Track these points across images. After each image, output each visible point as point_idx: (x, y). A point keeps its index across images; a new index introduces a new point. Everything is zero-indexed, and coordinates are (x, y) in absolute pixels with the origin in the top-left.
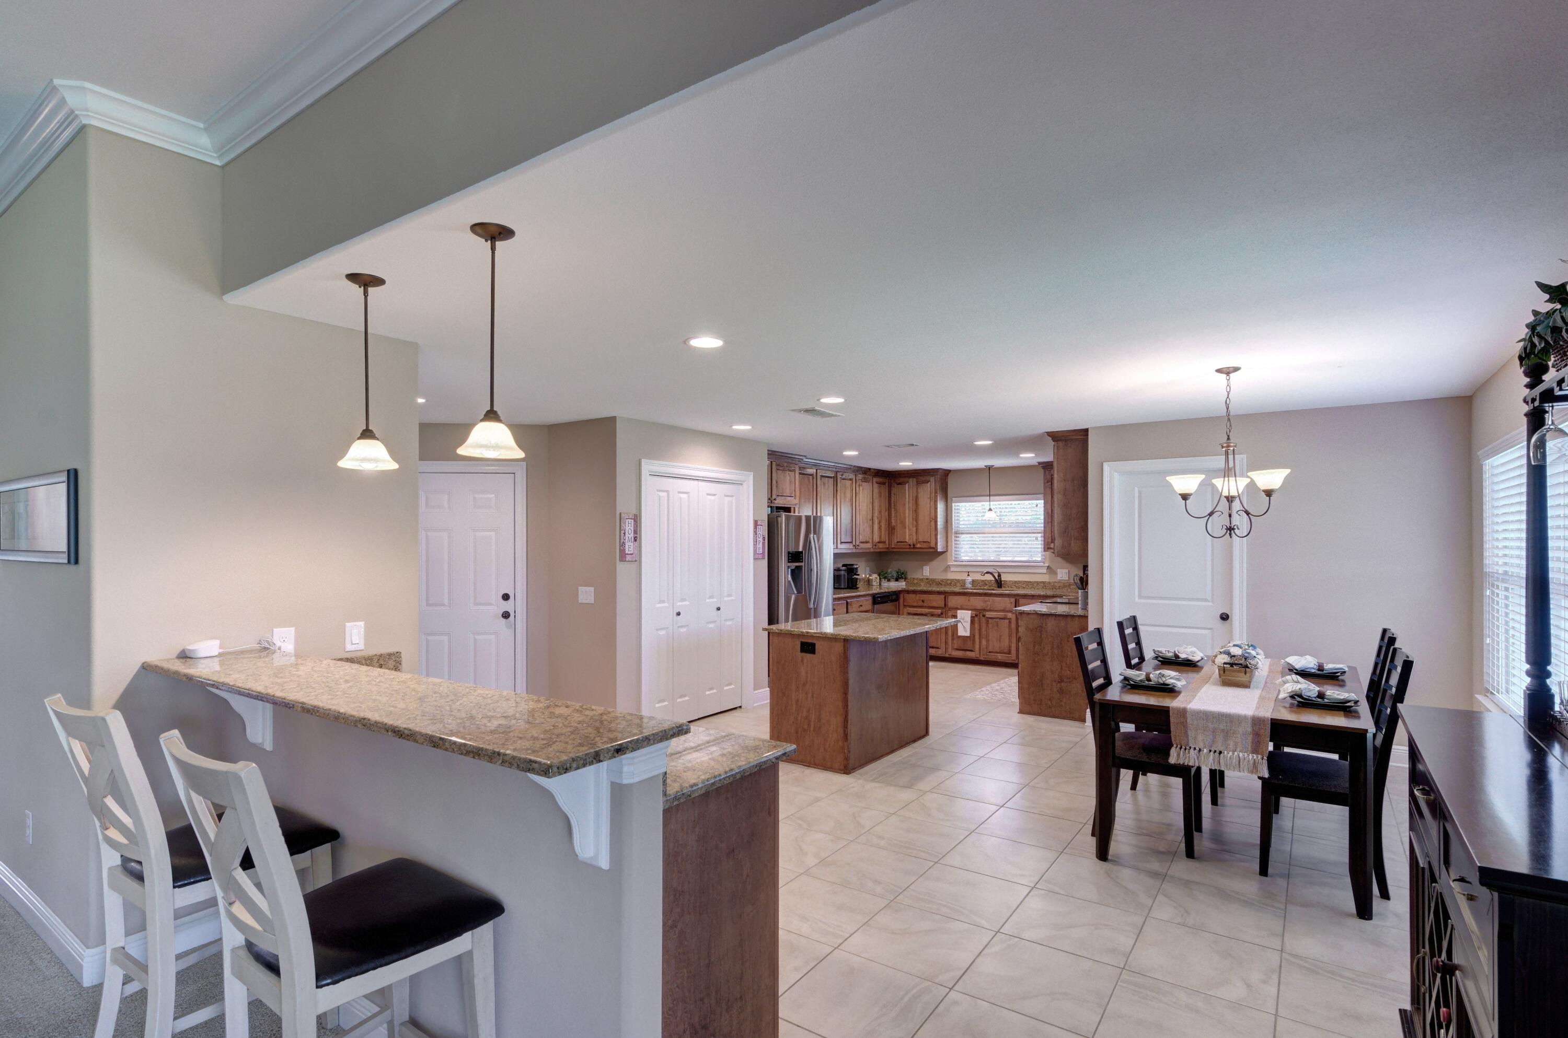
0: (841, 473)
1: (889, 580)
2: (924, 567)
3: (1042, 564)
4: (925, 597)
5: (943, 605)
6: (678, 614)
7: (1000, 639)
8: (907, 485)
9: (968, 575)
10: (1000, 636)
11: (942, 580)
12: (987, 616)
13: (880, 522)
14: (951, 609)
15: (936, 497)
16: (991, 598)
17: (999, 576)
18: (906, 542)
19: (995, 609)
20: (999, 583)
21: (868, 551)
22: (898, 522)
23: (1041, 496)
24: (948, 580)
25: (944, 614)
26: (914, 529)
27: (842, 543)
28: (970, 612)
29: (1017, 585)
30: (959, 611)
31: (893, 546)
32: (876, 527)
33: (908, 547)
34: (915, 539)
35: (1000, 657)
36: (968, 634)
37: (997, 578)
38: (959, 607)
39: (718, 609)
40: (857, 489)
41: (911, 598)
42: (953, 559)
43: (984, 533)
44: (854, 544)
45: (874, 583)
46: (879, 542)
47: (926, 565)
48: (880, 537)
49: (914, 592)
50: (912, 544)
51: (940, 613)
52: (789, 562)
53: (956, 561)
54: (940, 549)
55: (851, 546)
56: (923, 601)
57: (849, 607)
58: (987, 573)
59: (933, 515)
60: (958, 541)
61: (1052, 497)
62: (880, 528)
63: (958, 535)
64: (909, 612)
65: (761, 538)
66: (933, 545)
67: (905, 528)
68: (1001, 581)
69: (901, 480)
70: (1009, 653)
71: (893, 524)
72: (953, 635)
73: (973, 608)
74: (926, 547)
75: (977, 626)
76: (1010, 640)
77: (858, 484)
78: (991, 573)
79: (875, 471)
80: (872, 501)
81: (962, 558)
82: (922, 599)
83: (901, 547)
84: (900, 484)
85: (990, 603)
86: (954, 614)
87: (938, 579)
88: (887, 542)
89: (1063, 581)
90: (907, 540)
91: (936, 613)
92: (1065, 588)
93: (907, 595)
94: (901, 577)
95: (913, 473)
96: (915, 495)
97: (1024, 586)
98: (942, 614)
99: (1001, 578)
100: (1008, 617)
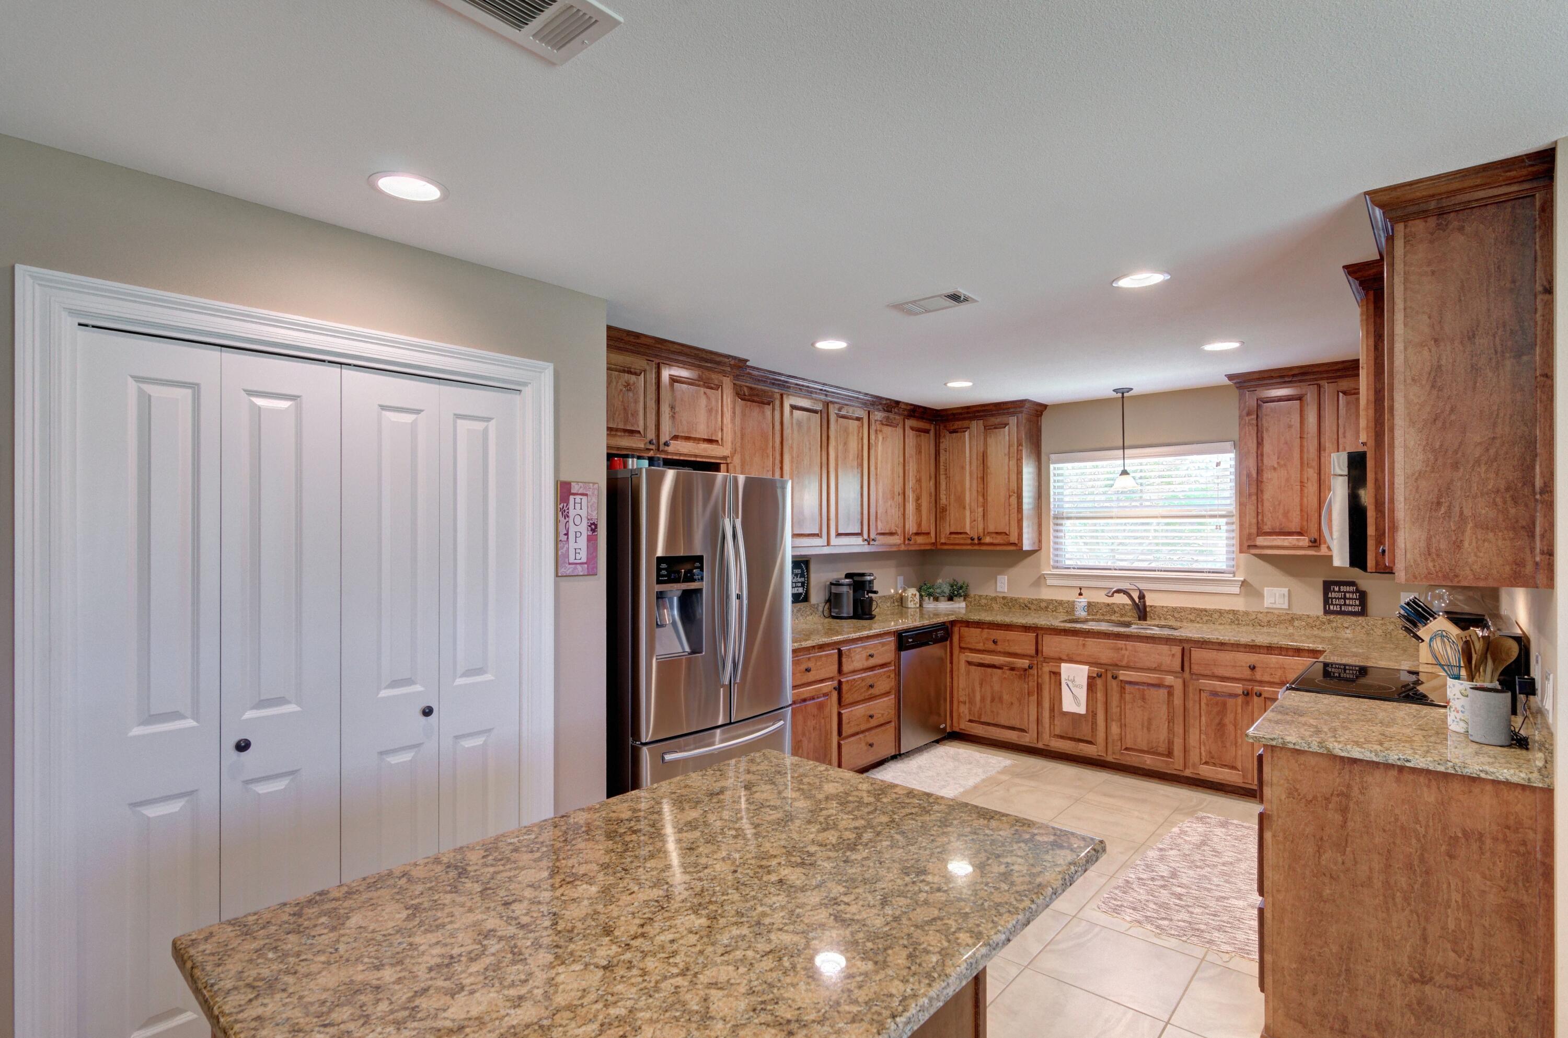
0: (837, 406)
1: (936, 599)
2: (999, 577)
3: (1230, 577)
4: (999, 634)
5: (1033, 652)
6: (243, 746)
7: (1148, 725)
8: (967, 434)
9: (1080, 594)
10: (1150, 720)
11: (1031, 602)
12: (1121, 678)
13: (918, 499)
14: (1047, 659)
15: (1019, 452)
16: (1130, 644)
17: (1142, 597)
18: (966, 533)
19: (1138, 665)
20: (1142, 611)
21: (894, 549)
22: (952, 497)
23: (1230, 445)
24: (1042, 600)
25: (1035, 667)
26: (981, 510)
27: (839, 535)
28: (1085, 668)
29: (1176, 615)
30: (1063, 665)
31: (943, 541)
32: (911, 507)
33: (969, 541)
34: (981, 527)
35: (1149, 761)
36: (1082, 710)
37: (1137, 600)
38: (1064, 657)
39: (427, 712)
40: (873, 437)
41: (974, 636)
42: (1052, 563)
43: (1111, 518)
44: (866, 536)
46: (917, 534)
47: (1001, 573)
48: (919, 525)
49: (979, 624)
50: (976, 537)
51: (1026, 666)
52: (659, 582)
53: (1057, 568)
54: (1027, 546)
55: (858, 540)
56: (995, 642)
57: (844, 660)
58: (1118, 591)
59: (1014, 485)
60: (1061, 531)
61: (1260, 444)
62: (918, 508)
63: (1060, 521)
64: (970, 660)
65: (585, 524)
66: (1013, 538)
67: (964, 508)
68: (1145, 606)
69: (957, 424)
70: (1170, 754)
71: (943, 501)
72: (1052, 710)
73: (1093, 661)
74: (1002, 542)
75: (1100, 695)
76: (1170, 730)
77: (873, 428)
78: (1125, 592)
79: (909, 408)
80: (901, 460)
81: (1068, 563)
82: (993, 638)
83: (957, 542)
84: (955, 431)
85: (1127, 653)
86: (1055, 670)
87: (1024, 599)
88: (933, 534)
89: (1276, 611)
90: (968, 530)
91: (1019, 666)
92: (1282, 626)
93: (966, 629)
94: (959, 595)
95: (978, 411)
96: (982, 450)
97: (1192, 617)
98: (1030, 667)
99: (1144, 602)
100: (1167, 684)
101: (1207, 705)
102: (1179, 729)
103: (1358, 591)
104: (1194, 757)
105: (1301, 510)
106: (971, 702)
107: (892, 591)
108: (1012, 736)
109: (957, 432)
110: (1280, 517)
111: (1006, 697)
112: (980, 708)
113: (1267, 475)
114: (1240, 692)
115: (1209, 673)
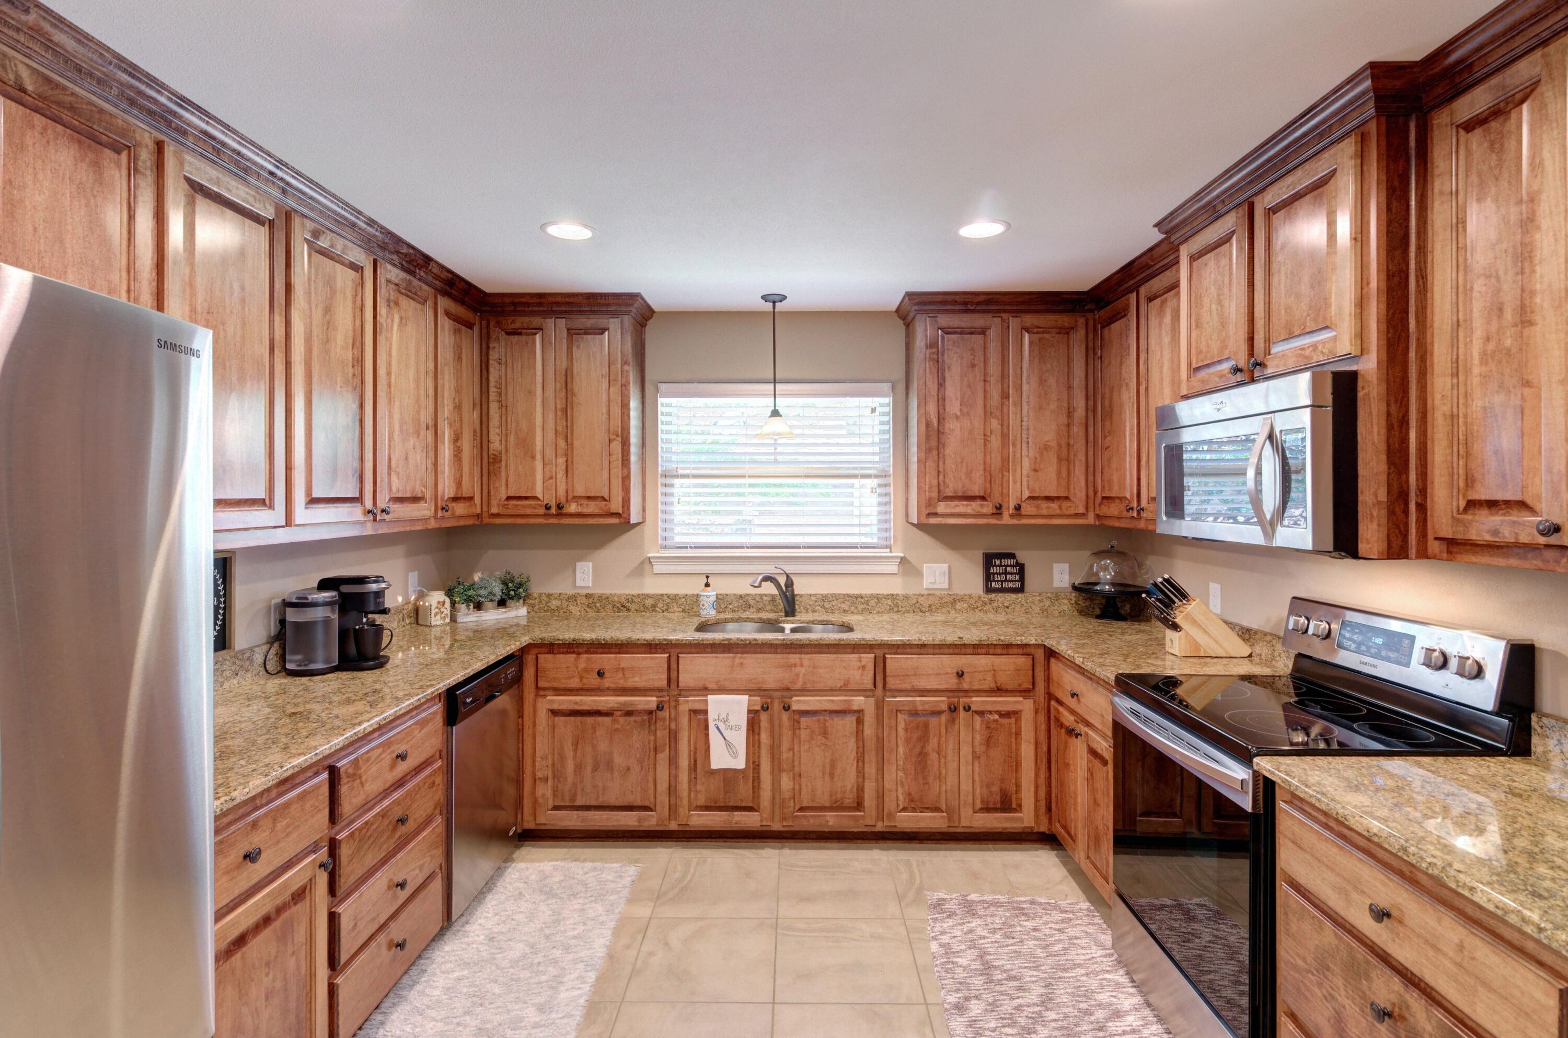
0: (308, 223)
1: (478, 606)
2: (580, 565)
3: (885, 552)
4: (606, 660)
5: (664, 683)
7: (831, 771)
8: (538, 338)
9: (707, 585)
10: (833, 764)
11: (631, 599)
12: (795, 707)
13: (457, 438)
14: (691, 691)
15: (623, 376)
16: (806, 658)
17: (790, 584)
18: (536, 498)
19: (819, 687)
20: (790, 602)
21: (419, 527)
22: (512, 438)
23: (886, 387)
24: (648, 596)
25: (666, 706)
26: (561, 461)
27: (313, 501)
28: (745, 698)
30: (711, 698)
31: (494, 510)
32: (446, 451)
33: (542, 511)
34: (561, 488)
35: (832, 821)
36: (740, 763)
37: (784, 589)
38: (711, 686)
40: (383, 311)
41: (562, 667)
42: (660, 542)
44: (369, 504)
45: (436, 621)
46: (455, 499)
47: (582, 558)
48: (459, 484)
49: (572, 647)
50: (553, 504)
51: (653, 706)
53: (665, 547)
54: (634, 519)
55: (355, 513)
56: (600, 674)
57: (342, 789)
58: (761, 579)
59: (616, 423)
60: (672, 495)
61: (941, 385)
62: (457, 456)
63: (668, 481)
64: (556, 707)
66: (616, 506)
67: (533, 457)
68: (793, 596)
69: (520, 322)
70: (859, 805)
71: (496, 444)
72: (693, 768)
73: (755, 686)
74: (597, 511)
75: (764, 737)
76: (861, 773)
77: (383, 294)
78: (767, 579)
79: (445, 275)
80: (431, 366)
81: (679, 539)
82: (597, 667)
83: (521, 512)
84: (515, 333)
85: (803, 670)
86: (697, 706)
87: (620, 596)
88: (477, 500)
89: (938, 593)
90: (539, 492)
91: (640, 707)
92: (944, 610)
93: (550, 656)
94: (517, 597)
95: (557, 304)
96: (564, 365)
97: (845, 607)
98: (660, 708)
99: (793, 591)
100: (855, 708)
101: (906, 730)
102: (871, 769)
103: (1018, 564)
104: (890, 804)
105: (985, 470)
106: (558, 775)
107: (400, 599)
108: (628, 820)
109: (520, 334)
110: (963, 477)
111: (618, 760)
112: (574, 784)
113: (951, 425)
114: (944, 707)
115: (907, 686)
